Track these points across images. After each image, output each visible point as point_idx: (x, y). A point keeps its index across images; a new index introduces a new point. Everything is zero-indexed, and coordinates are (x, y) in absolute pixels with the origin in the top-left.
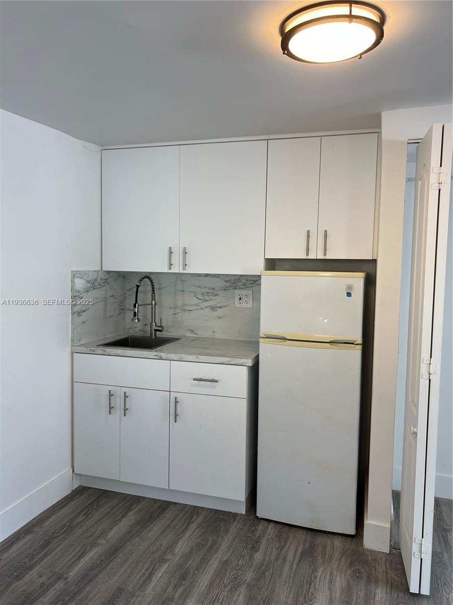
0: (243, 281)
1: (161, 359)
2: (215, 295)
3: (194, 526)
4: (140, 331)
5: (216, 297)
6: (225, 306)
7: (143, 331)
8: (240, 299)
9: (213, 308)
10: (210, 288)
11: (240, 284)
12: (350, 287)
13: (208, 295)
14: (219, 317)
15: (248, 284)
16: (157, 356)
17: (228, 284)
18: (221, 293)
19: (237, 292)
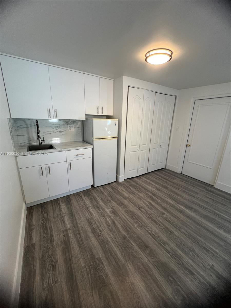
0: (70, 122)
1: (62, 151)
2: (60, 127)
3: (83, 197)
4: (28, 143)
5: (61, 128)
6: (65, 131)
7: (29, 143)
8: (70, 128)
9: (60, 132)
10: (58, 125)
11: (70, 123)
12: (115, 123)
13: (57, 127)
14: (63, 135)
15: (72, 123)
16: (60, 150)
17: (65, 123)
18: (62, 126)
19: (69, 126)
